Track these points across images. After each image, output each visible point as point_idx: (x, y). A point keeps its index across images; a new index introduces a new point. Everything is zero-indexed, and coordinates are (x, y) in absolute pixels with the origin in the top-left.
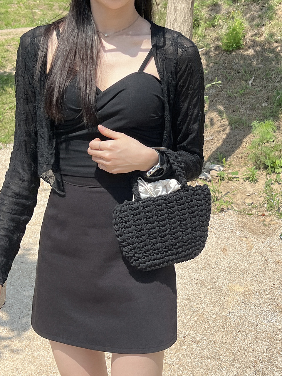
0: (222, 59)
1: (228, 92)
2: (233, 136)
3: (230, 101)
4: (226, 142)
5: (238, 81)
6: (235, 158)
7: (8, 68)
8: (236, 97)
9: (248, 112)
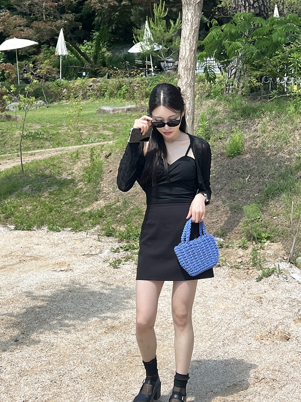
0: (226, 162)
1: (230, 187)
2: (233, 218)
3: (231, 194)
4: (227, 223)
5: (238, 178)
6: (233, 233)
7: (63, 175)
8: (235, 190)
9: (244, 200)
